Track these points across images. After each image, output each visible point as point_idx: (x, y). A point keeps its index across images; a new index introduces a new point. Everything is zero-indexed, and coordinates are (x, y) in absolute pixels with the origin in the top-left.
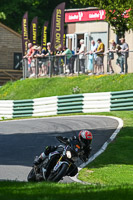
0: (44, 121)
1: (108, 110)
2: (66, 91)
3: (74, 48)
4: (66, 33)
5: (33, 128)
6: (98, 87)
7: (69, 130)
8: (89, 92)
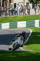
0: (7, 31)
1: (25, 27)
3: (13, 7)
5: (4, 33)
6: (21, 20)
7: (15, 33)
8: (19, 21)
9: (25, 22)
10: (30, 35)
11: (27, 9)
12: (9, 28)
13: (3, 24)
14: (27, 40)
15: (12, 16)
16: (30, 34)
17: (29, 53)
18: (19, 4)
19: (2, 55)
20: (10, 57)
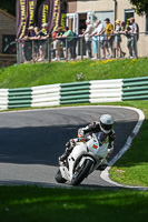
1: (120, 99)
2: (69, 78)
3: (75, 29)
4: (66, 13)
5: (41, 121)
6: (105, 73)
8: (96, 79)
9: (119, 83)
10: (136, 131)
11: (128, 36)
12: (58, 103)
13: (36, 90)
14: (125, 149)
15: (72, 61)
16: (138, 127)
17: (131, 196)
18: (97, 15)
19: (35, 200)
20: (64, 210)
